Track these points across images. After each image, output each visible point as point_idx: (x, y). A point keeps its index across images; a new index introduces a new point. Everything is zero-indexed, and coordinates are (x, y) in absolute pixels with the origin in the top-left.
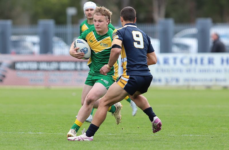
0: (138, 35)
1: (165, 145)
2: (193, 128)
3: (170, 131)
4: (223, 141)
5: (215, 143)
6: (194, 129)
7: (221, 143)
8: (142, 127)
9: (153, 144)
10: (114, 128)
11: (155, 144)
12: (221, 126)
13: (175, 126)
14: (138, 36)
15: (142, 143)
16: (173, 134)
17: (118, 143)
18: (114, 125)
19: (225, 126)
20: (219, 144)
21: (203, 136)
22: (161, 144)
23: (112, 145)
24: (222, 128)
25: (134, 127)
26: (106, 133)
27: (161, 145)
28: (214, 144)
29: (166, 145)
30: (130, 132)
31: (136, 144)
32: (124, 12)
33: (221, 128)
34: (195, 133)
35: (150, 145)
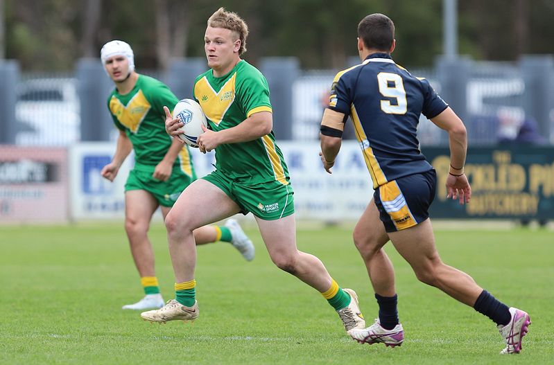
0: (394, 82)
1: (187, 361)
2: (253, 320)
3: (198, 328)
4: (325, 352)
5: (306, 356)
6: (255, 322)
7: (321, 357)
8: (132, 319)
9: (157, 360)
10: (65, 321)
11: (162, 359)
12: (321, 317)
13: (210, 316)
14: (391, 85)
15: (131, 357)
16: (205, 335)
17: (75, 357)
18: (65, 313)
19: (329, 316)
20: (316, 360)
21: (277, 339)
22: (176, 359)
23: (60, 361)
24: (323, 320)
25: (113, 320)
26: (45, 334)
27: (178, 361)
28: (303, 360)
29: (189, 362)
30: (101, 330)
31: (117, 359)
32: (367, 27)
33: (320, 320)
34: (259, 332)
35: (151, 361)
